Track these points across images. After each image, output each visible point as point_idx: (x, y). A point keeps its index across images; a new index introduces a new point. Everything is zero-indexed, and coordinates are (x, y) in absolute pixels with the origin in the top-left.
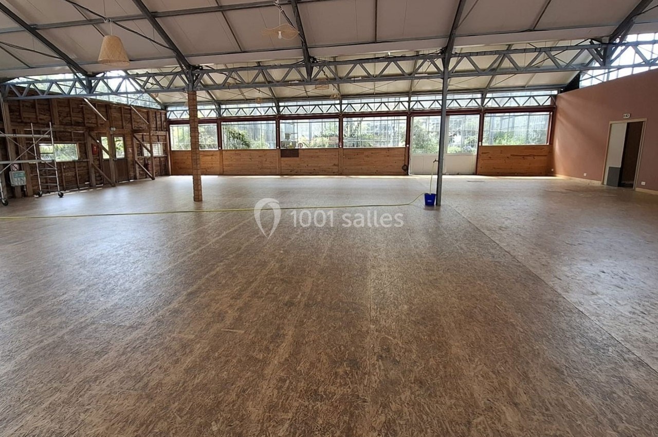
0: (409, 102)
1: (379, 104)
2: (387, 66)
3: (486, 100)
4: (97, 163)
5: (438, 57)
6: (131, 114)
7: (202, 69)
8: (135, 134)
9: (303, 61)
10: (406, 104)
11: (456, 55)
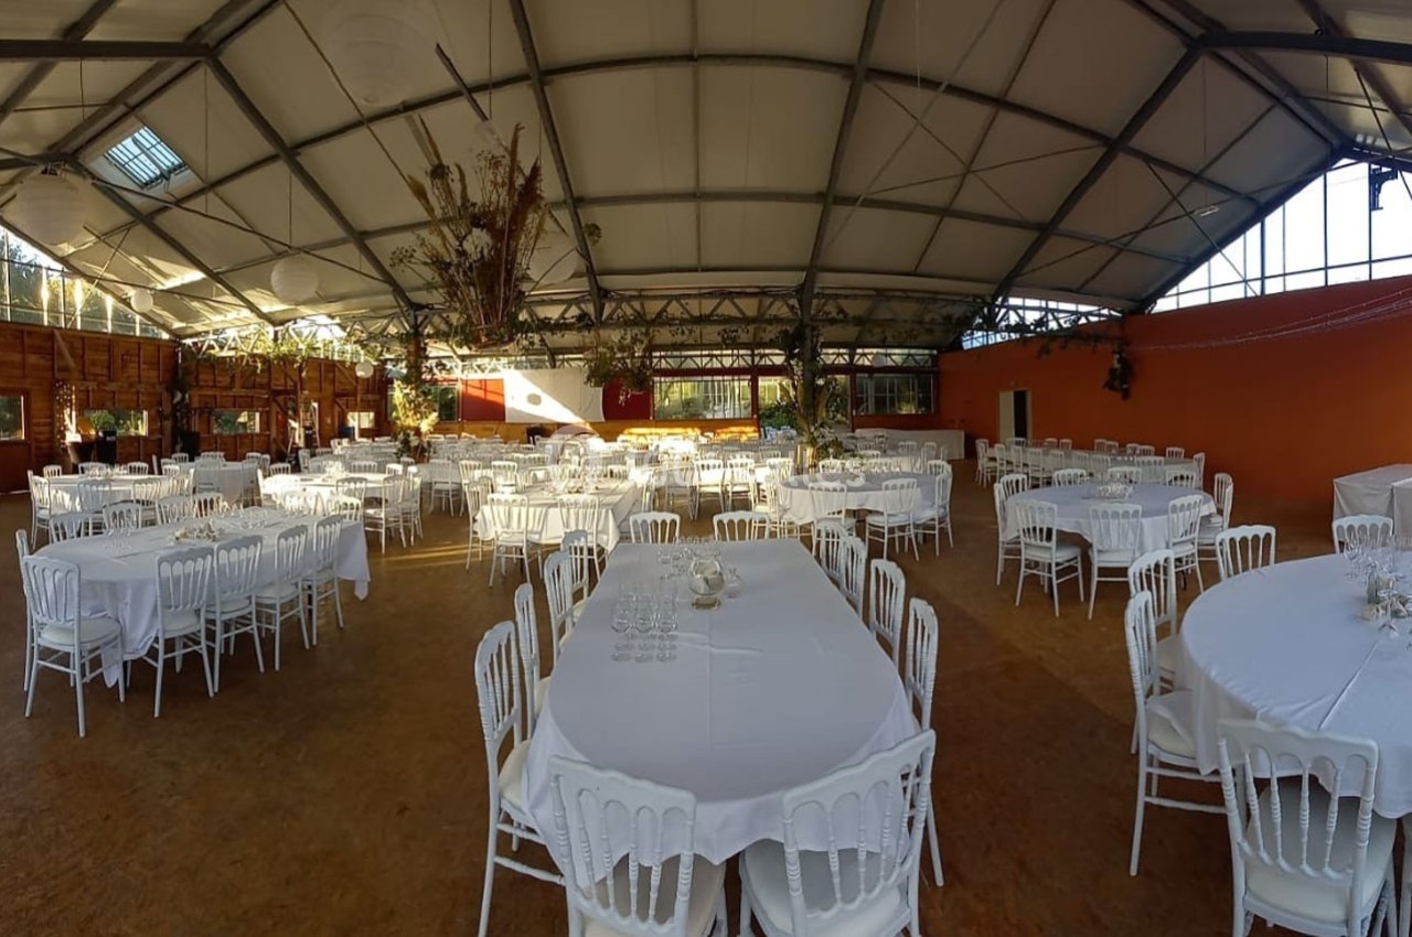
0: (753, 356)
1: (708, 359)
2: (719, 304)
3: (857, 357)
4: (281, 436)
5: (792, 296)
6: (334, 372)
7: (432, 309)
8: (337, 400)
9: (590, 294)
10: (749, 359)
11: (818, 296)
